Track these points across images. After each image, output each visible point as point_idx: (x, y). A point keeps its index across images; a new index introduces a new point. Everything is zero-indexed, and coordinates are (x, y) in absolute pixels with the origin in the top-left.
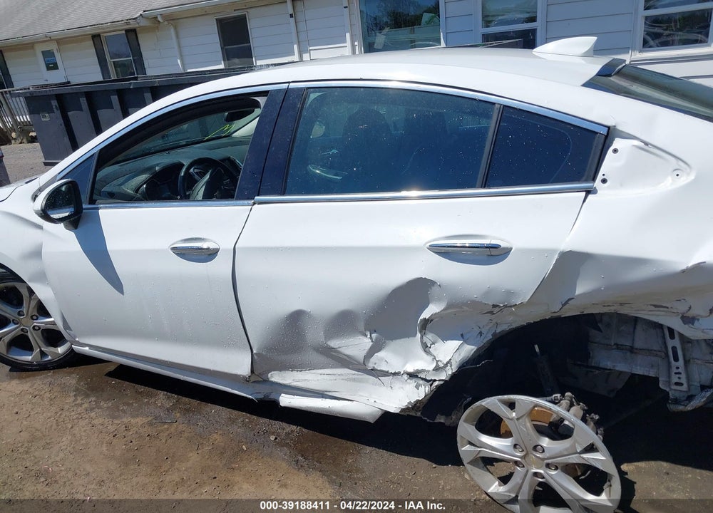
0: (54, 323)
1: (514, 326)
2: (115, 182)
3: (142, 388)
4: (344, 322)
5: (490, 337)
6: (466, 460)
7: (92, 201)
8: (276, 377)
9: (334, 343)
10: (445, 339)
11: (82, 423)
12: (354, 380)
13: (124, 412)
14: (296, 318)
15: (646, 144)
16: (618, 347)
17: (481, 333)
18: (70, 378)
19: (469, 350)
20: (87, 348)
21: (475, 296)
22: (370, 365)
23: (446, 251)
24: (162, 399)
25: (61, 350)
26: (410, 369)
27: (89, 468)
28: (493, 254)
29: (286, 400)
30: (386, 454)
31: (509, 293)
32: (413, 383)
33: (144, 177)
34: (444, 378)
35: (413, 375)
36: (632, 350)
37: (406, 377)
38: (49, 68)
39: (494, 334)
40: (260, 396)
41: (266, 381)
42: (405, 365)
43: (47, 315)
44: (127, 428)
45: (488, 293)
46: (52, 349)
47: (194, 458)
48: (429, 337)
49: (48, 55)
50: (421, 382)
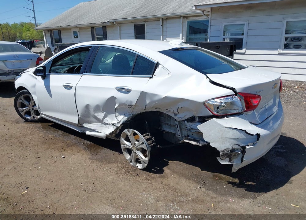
0: (37, 108)
1: (137, 113)
2: (60, 70)
3: (56, 129)
4: (97, 108)
5: (131, 115)
6: (122, 149)
7: (50, 72)
8: (85, 125)
9: (96, 114)
10: (121, 115)
11: (37, 134)
12: (101, 126)
13: (49, 133)
14: (87, 106)
15: (163, 67)
16: (168, 124)
17: (129, 114)
18: (39, 125)
19: (126, 118)
20: (44, 116)
21: (124, 102)
22: (104, 122)
23: (119, 90)
24: (60, 132)
25: (39, 117)
26: (112, 123)
27: (33, 143)
28: (128, 91)
29: (88, 133)
30: (109, 150)
31: (131, 102)
32: (113, 126)
33: (67, 69)
34: (119, 125)
35: (113, 124)
36: (170, 125)
37: (111, 125)
38: (75, 37)
39: (132, 115)
40: (82, 132)
41: (83, 127)
42: (112, 122)
43: (36, 106)
44: (47, 137)
45: (127, 101)
46: (36, 116)
47: (60, 144)
48: (117, 114)
49: (75, 33)
50: (114, 126)
